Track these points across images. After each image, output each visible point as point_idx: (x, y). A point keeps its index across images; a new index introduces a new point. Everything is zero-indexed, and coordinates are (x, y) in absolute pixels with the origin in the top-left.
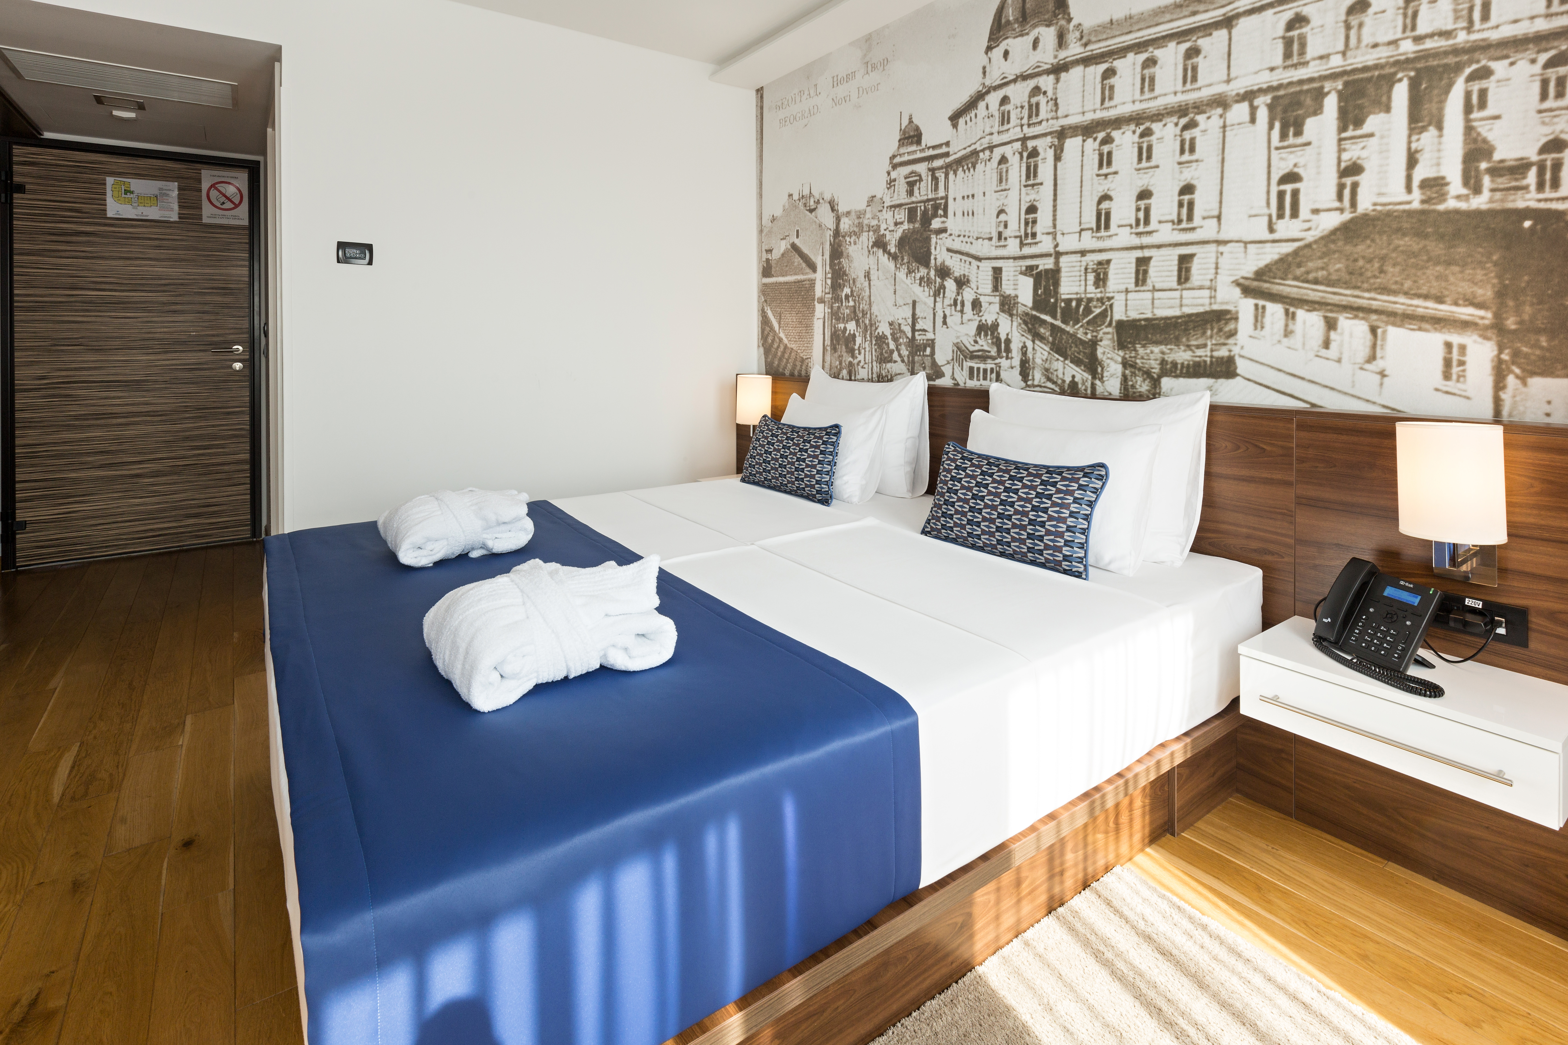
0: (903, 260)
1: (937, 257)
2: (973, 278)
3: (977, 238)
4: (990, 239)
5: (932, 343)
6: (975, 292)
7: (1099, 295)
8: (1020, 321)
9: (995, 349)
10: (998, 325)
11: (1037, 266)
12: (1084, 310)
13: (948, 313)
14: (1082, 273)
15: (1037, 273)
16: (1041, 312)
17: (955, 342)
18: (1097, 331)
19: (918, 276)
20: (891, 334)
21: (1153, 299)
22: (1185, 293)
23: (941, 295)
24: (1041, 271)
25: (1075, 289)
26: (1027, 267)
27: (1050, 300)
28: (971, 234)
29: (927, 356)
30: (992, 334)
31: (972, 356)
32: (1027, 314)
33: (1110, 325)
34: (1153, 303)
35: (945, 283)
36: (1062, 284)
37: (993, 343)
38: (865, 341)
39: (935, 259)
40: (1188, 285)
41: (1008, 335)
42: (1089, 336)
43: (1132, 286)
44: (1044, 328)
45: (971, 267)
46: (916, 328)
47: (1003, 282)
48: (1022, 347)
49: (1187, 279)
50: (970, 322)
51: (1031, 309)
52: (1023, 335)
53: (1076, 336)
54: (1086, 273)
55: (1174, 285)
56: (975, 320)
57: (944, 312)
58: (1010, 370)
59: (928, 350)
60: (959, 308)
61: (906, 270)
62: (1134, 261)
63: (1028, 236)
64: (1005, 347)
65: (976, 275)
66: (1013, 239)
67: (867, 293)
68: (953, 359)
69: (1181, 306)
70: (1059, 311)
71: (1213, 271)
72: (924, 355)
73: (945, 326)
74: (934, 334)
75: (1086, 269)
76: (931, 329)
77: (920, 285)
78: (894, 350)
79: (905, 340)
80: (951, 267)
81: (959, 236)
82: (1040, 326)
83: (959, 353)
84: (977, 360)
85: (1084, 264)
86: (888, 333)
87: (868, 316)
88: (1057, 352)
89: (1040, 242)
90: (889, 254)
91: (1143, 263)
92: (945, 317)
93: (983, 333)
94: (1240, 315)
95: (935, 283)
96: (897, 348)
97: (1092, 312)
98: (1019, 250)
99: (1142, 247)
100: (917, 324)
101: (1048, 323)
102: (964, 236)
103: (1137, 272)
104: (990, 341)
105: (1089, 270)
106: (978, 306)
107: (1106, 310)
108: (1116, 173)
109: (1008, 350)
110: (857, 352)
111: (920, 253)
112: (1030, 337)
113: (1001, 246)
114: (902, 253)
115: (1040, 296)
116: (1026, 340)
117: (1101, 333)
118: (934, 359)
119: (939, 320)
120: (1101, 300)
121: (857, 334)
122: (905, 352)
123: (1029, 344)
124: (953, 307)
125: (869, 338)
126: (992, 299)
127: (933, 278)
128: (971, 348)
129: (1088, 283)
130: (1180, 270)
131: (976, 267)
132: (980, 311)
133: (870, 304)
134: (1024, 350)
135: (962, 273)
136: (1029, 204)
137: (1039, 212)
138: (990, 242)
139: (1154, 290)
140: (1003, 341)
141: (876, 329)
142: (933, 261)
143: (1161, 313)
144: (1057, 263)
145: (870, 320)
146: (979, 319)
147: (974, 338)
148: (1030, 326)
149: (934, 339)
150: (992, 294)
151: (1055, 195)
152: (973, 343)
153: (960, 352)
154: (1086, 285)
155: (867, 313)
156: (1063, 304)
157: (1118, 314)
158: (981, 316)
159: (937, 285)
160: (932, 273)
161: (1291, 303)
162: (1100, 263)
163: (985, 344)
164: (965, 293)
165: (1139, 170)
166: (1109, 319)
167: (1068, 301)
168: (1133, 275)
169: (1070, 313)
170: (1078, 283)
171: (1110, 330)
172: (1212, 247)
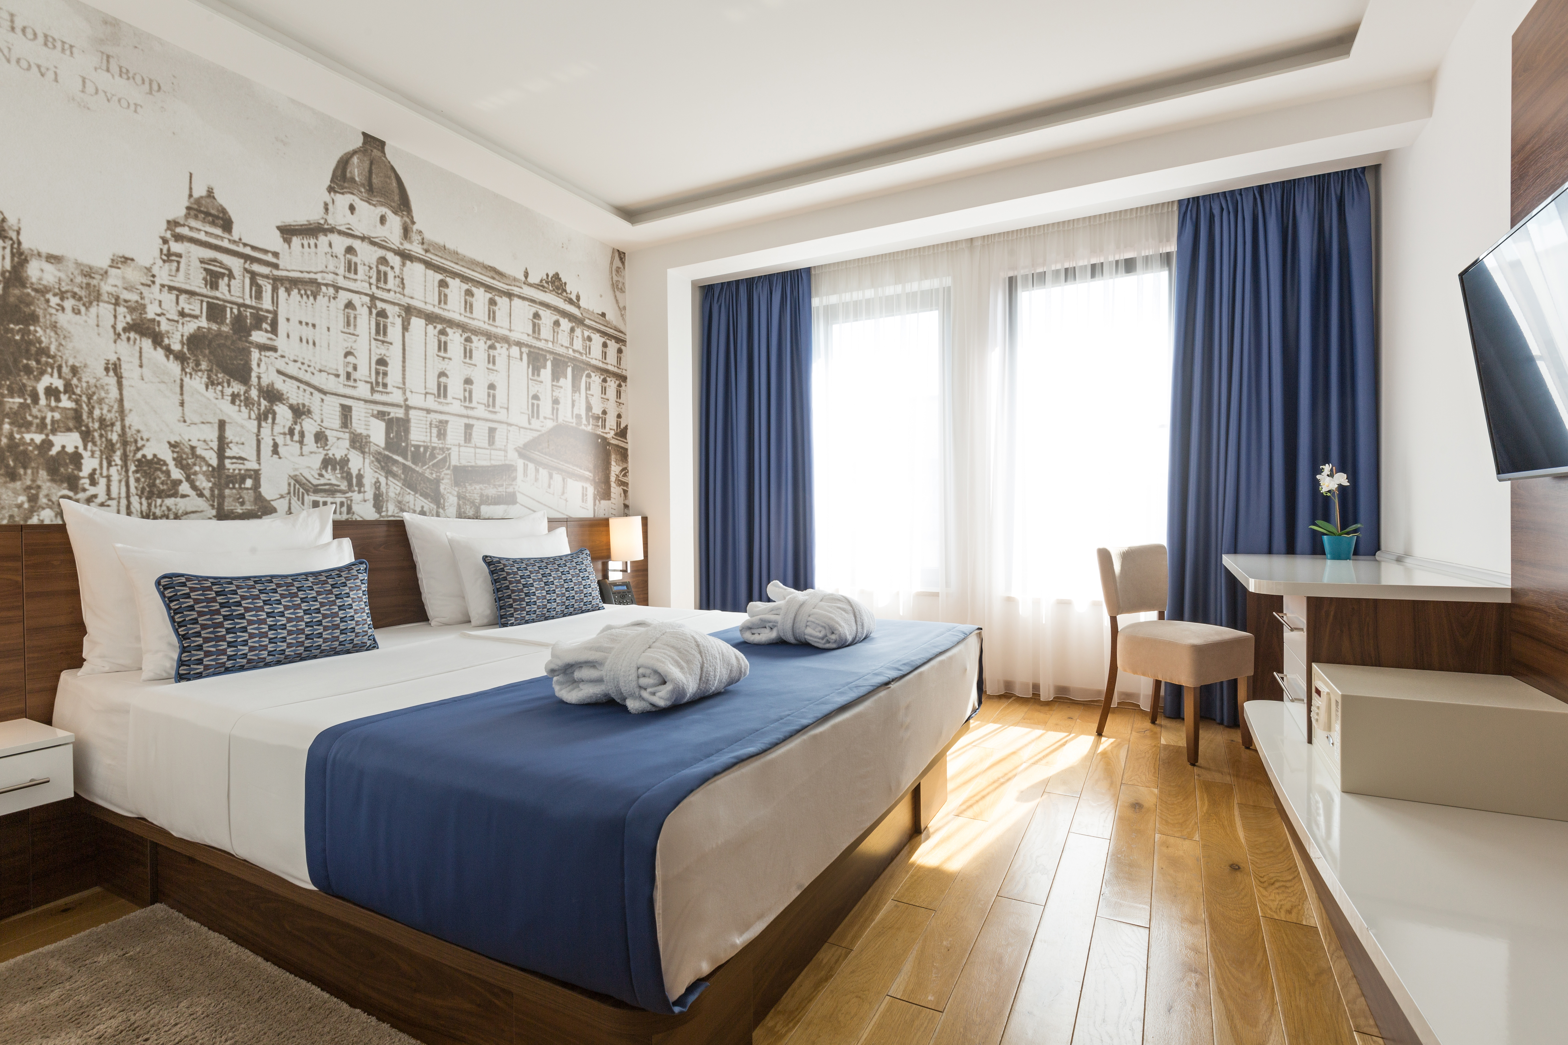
0: (198, 364)
1: (262, 375)
2: (315, 409)
3: (320, 371)
4: (338, 376)
5: (256, 475)
6: (319, 425)
7: (441, 446)
8: (373, 459)
9: (346, 483)
10: (348, 460)
11: (389, 414)
12: (430, 455)
13: (280, 440)
14: (428, 426)
15: (389, 419)
16: (393, 453)
17: (292, 474)
18: (440, 472)
19: (228, 391)
20: (174, 459)
21: (475, 453)
22: (492, 451)
23: (270, 420)
24: (393, 418)
25: (423, 438)
26: (379, 412)
27: (401, 444)
28: (312, 364)
29: (247, 489)
30: (342, 468)
31: (317, 490)
32: (380, 453)
33: (449, 468)
34: (475, 456)
35: (275, 408)
36: (412, 432)
37: (342, 477)
38: (109, 465)
39: (259, 378)
40: (494, 447)
41: (359, 470)
42: (434, 476)
43: (462, 443)
44: (397, 467)
45: (313, 398)
46: (227, 454)
47: (353, 421)
48: (376, 483)
49: (493, 443)
50: (313, 455)
51: (383, 449)
52: (376, 472)
53: (424, 475)
54: (431, 427)
55: (486, 445)
56: (320, 453)
57: (274, 440)
58: (363, 503)
59: (249, 483)
60: (296, 437)
61: (205, 379)
62: (463, 425)
63: (379, 384)
64: (357, 481)
65: (320, 408)
66: (364, 383)
67: (114, 393)
68: (289, 493)
69: (491, 459)
70: (409, 453)
71: (505, 441)
72: (240, 488)
73: (275, 456)
74: (259, 464)
75: (431, 424)
76: (254, 458)
77: (233, 402)
78: (180, 482)
79: (205, 468)
80: (285, 393)
81: (295, 361)
82: (393, 464)
83: (297, 486)
84: (322, 494)
85: (429, 420)
86: (167, 455)
87: (118, 427)
88: (408, 488)
89: (392, 393)
90: (168, 350)
91: (468, 427)
92: (275, 446)
93: (330, 467)
94: (518, 468)
95: (259, 405)
96: (188, 478)
97: (436, 458)
98: (370, 394)
99: (468, 417)
100: (228, 450)
101: (400, 463)
102: (303, 363)
103: (465, 433)
104: (339, 476)
105: (433, 426)
106: (324, 439)
107: (445, 457)
108: (450, 359)
109: (360, 484)
110: (85, 482)
111: (233, 364)
112: (383, 474)
113: (350, 386)
114: (195, 356)
115: (393, 439)
116: (379, 476)
117: (443, 473)
118: (260, 493)
119: (266, 448)
120: (442, 449)
121: (86, 454)
122: (204, 484)
123: (383, 480)
124: (288, 437)
125: (119, 462)
126: (341, 435)
127: (256, 399)
128: (315, 482)
129: (433, 435)
130: (489, 436)
131: (320, 400)
132: (327, 445)
133: (122, 411)
134: (377, 485)
135: (300, 401)
136: (380, 357)
137: (389, 366)
138: (337, 379)
139: (476, 447)
140: (354, 475)
141: (138, 449)
142: (254, 380)
143: (481, 463)
144: (407, 414)
145: (123, 435)
146: (325, 452)
147: (319, 472)
148: (383, 464)
149: (259, 470)
150: (340, 430)
151: (404, 357)
152: (317, 476)
153: (300, 485)
154: (431, 436)
155: (113, 425)
156: (413, 449)
157: (454, 461)
158: (327, 450)
159: (263, 408)
160: (254, 393)
161: (538, 464)
162: (441, 422)
163: (332, 477)
164: (305, 424)
165: (465, 363)
166: (448, 464)
167: (417, 447)
168: (463, 435)
169: (418, 456)
170: (425, 434)
171: (448, 472)
172: (505, 426)
